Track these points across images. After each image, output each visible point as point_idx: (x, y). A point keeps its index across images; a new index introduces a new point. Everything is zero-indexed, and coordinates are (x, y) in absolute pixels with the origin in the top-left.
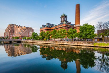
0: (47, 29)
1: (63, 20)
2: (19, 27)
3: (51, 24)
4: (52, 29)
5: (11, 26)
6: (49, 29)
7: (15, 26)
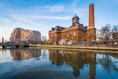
0: (57, 32)
1: (74, 22)
2: (25, 31)
3: (61, 27)
4: (62, 32)
5: (17, 29)
6: (59, 32)
7: (21, 30)
